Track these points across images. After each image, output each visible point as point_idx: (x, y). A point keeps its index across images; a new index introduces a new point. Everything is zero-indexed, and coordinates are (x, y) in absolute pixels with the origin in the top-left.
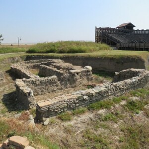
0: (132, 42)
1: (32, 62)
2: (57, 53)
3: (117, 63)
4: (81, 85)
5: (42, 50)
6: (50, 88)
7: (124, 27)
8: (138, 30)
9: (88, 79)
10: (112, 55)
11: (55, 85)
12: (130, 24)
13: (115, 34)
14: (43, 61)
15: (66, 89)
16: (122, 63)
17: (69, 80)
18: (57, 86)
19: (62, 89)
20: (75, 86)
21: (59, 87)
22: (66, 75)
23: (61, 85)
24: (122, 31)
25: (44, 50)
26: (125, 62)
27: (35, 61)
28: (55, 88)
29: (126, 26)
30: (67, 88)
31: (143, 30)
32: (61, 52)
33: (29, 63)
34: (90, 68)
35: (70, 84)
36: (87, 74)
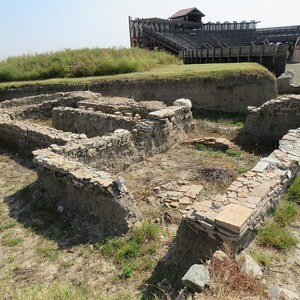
0: (203, 48)
1: (17, 104)
2: (70, 77)
3: (220, 88)
4: (176, 145)
5: (28, 74)
6: (118, 161)
7: (184, 16)
8: (209, 24)
9: (186, 128)
10: (206, 73)
11: (127, 151)
12: (195, 10)
13: (169, 31)
14: (46, 99)
15: (150, 159)
16: (231, 88)
17: (153, 136)
18: (131, 153)
19: (142, 159)
20: (167, 149)
21: (136, 156)
22: (147, 124)
23: (139, 150)
24: (182, 26)
25: (34, 72)
26: (236, 86)
27: (24, 99)
28: (128, 160)
29: (189, 15)
30: (151, 155)
31: (218, 24)
32: (79, 74)
33: (10, 105)
34: (188, 103)
35: (157, 145)
36: (184, 119)
